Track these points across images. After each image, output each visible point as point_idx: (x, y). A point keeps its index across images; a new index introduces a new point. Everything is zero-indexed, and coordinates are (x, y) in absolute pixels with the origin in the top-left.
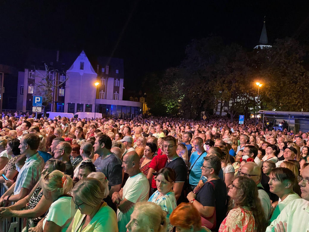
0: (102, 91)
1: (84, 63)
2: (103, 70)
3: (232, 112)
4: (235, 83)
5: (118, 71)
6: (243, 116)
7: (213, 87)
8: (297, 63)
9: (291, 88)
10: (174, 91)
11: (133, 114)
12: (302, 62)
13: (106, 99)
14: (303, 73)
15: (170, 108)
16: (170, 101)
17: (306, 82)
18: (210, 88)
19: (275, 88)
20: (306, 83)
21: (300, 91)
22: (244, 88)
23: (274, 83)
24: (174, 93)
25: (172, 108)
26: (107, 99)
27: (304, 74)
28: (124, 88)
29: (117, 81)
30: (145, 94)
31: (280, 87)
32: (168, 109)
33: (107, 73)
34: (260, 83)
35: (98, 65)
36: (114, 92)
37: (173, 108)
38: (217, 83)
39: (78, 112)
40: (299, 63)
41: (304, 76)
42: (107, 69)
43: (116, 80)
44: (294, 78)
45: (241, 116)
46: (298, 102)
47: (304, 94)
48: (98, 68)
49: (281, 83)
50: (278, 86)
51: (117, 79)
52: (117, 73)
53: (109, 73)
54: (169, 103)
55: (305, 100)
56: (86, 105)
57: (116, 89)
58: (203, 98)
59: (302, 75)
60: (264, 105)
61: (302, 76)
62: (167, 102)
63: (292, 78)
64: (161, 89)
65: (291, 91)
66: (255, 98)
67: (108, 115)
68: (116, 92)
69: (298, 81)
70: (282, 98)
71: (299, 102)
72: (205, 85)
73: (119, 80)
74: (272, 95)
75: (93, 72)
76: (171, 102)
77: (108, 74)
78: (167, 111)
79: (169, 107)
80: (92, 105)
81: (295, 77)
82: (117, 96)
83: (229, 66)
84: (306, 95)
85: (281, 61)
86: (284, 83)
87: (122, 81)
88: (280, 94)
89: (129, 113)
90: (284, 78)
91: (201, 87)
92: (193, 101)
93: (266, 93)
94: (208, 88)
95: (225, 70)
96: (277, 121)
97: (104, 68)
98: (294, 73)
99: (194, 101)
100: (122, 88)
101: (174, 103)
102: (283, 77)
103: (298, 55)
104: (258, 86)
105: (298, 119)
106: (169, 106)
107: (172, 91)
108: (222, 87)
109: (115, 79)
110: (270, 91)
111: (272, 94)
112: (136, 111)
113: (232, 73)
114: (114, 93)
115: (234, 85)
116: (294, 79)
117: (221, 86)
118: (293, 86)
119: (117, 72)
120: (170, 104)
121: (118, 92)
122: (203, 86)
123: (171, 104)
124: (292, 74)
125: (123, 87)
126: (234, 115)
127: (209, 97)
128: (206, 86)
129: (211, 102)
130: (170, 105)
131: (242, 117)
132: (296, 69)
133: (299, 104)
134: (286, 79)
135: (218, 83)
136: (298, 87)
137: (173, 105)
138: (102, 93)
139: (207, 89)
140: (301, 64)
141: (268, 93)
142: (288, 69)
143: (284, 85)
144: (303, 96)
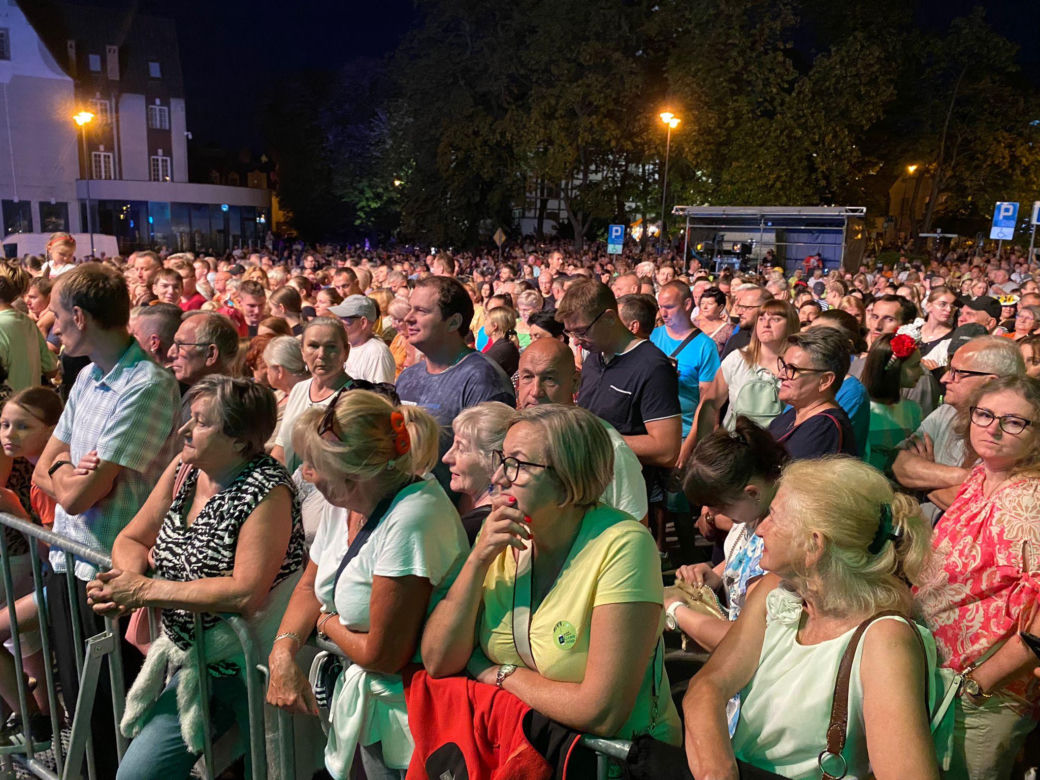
0: (102, 148)
1: (7, 30)
2: (95, 62)
3: (580, 216)
4: (589, 115)
5: (158, 69)
6: (619, 229)
7: (519, 132)
8: (776, 49)
9: (757, 132)
10: (377, 144)
11: (238, 232)
12: (788, 46)
13: (121, 179)
14: (792, 83)
15: (367, 209)
16: (365, 183)
17: (801, 113)
18: (508, 135)
19: (709, 132)
20: (800, 117)
21: (783, 142)
22: (617, 133)
23: (710, 115)
24: (379, 154)
25: (375, 209)
26: (124, 177)
27: (796, 85)
28: (190, 137)
29: (158, 108)
30: (264, 159)
31: (726, 129)
32: (362, 215)
33: (114, 73)
34: (672, 115)
35: (69, 43)
36: (152, 151)
37: (379, 208)
38: (532, 115)
39: (13, 232)
40: (782, 50)
41: (794, 94)
42: (113, 59)
43: (154, 103)
44: (765, 100)
45: (615, 228)
46: (774, 176)
47: (793, 151)
48: (72, 53)
49: (729, 115)
50: (719, 126)
51: (158, 101)
52: (153, 75)
53: (121, 76)
54: (362, 192)
55: (795, 171)
56: (42, 205)
57: (158, 140)
58: (485, 170)
59: (789, 91)
60: (675, 191)
61: (790, 94)
62: (355, 189)
63: (760, 100)
64: (331, 137)
65: (758, 142)
66: (647, 168)
67: (138, 242)
68: (160, 151)
69: (779, 108)
70: (731, 164)
71: (778, 177)
72: (491, 125)
73: (166, 103)
74: (702, 156)
75: (53, 71)
76: (370, 187)
77: (118, 78)
78: (358, 222)
79: (363, 207)
80: (65, 205)
81: (768, 98)
82: (165, 167)
83: (569, 56)
84: (797, 155)
85: (730, 41)
86: (738, 117)
87: (178, 111)
88: (726, 151)
89: (219, 231)
90: (736, 101)
91: (478, 132)
92: (453, 182)
93: (683, 149)
94: (503, 134)
95: (555, 71)
96: (726, 238)
97: (96, 53)
98: (767, 83)
99: (456, 184)
100: (180, 137)
101: (380, 190)
102: (735, 98)
103: (779, 23)
104: (668, 124)
105: (785, 228)
106: (364, 203)
107: (372, 148)
108: (548, 132)
109: (150, 101)
110: (696, 143)
111: (704, 151)
112: (246, 223)
113: (580, 82)
114: (149, 156)
115: (584, 121)
116: (766, 104)
117: (545, 128)
118: (762, 125)
119: (155, 69)
120: (367, 196)
121: (168, 152)
122: (484, 128)
123: (371, 195)
124: (761, 87)
125: (186, 133)
126: (587, 226)
127: (506, 166)
128: (493, 127)
129: (512, 185)
130: (367, 199)
131: (617, 231)
132: (771, 70)
133: (778, 185)
134: (742, 103)
135: (535, 114)
136: (776, 129)
137: (378, 196)
138: (102, 154)
139: (498, 137)
140: (786, 52)
141: (690, 150)
142: (749, 68)
143: (737, 125)
144: (789, 159)
